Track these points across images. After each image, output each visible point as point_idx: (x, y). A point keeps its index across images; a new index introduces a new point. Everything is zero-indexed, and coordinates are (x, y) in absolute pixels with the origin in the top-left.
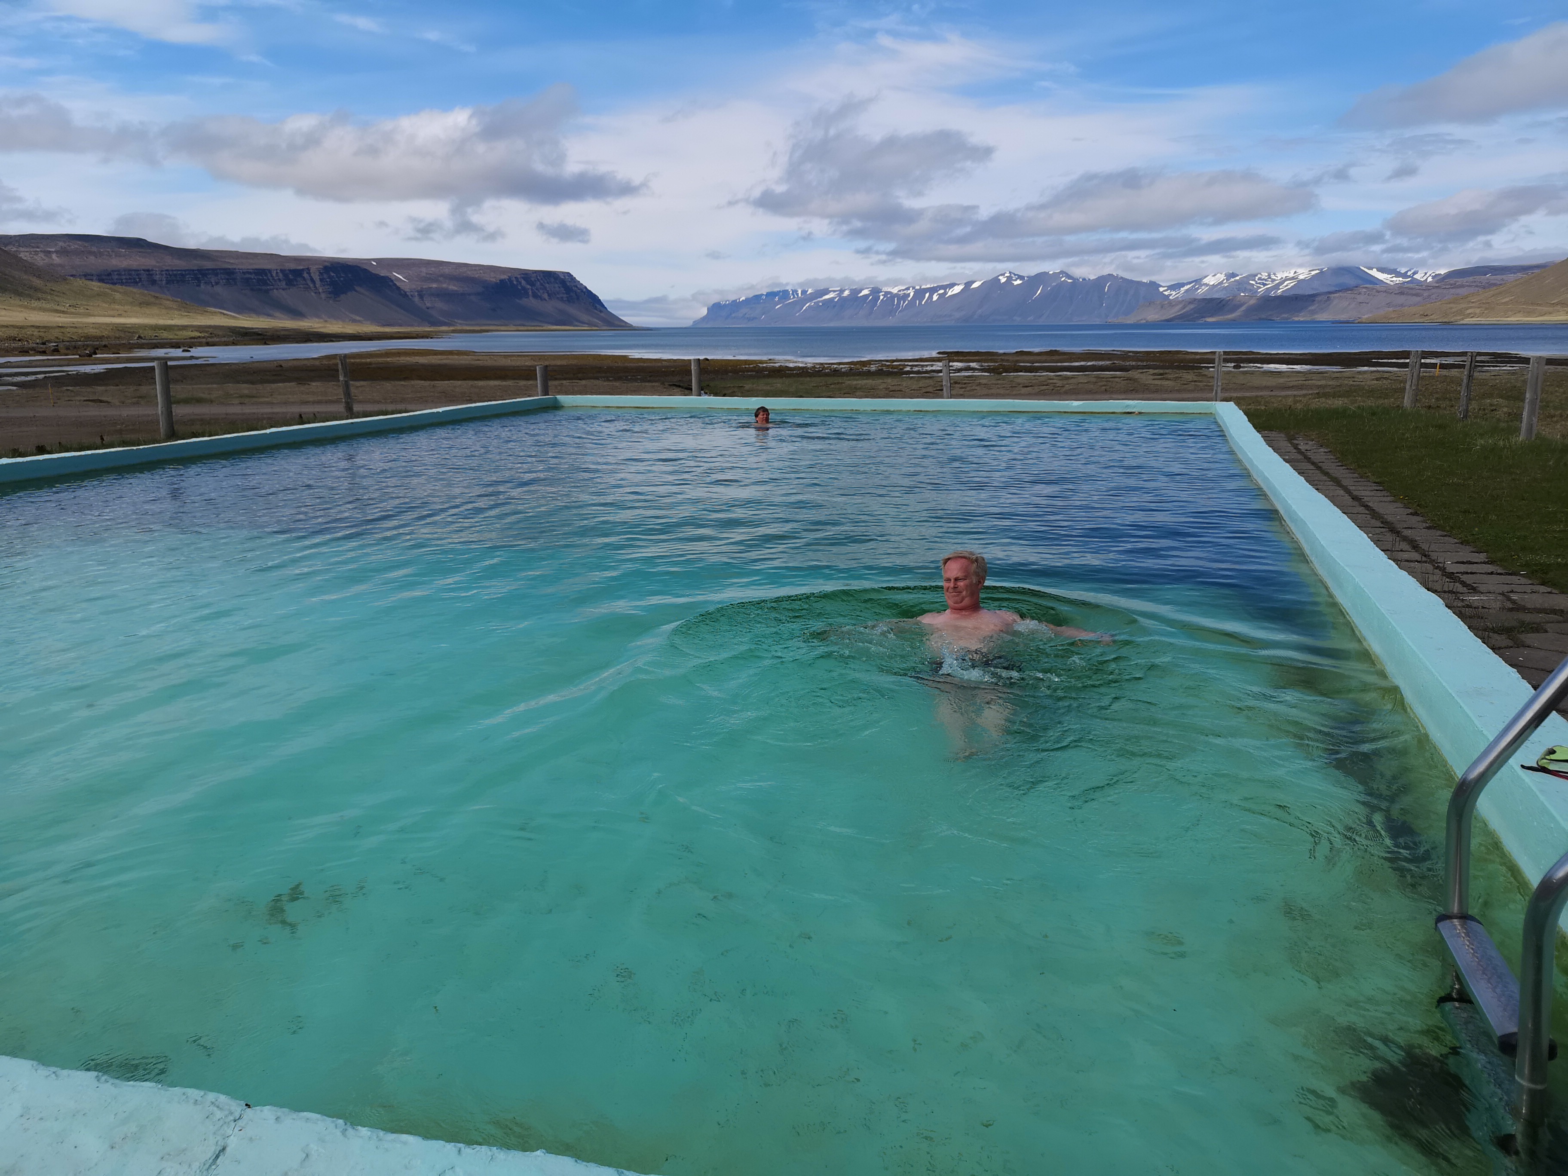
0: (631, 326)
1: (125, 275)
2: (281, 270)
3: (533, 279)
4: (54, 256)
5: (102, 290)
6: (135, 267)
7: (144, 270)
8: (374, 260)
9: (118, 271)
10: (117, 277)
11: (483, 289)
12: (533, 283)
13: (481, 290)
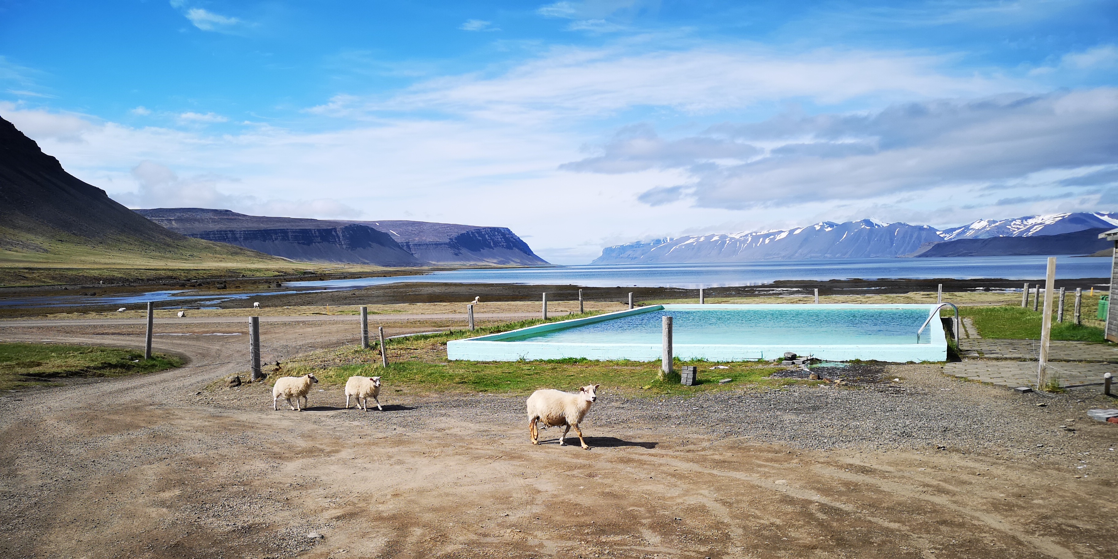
1: (218, 234)
2: (317, 230)
3: (483, 233)
4: (173, 223)
5: (208, 244)
6: (224, 229)
7: (230, 231)
8: (377, 222)
9: (213, 231)
10: (212, 236)
11: (449, 240)
12: (483, 236)
13: (448, 241)
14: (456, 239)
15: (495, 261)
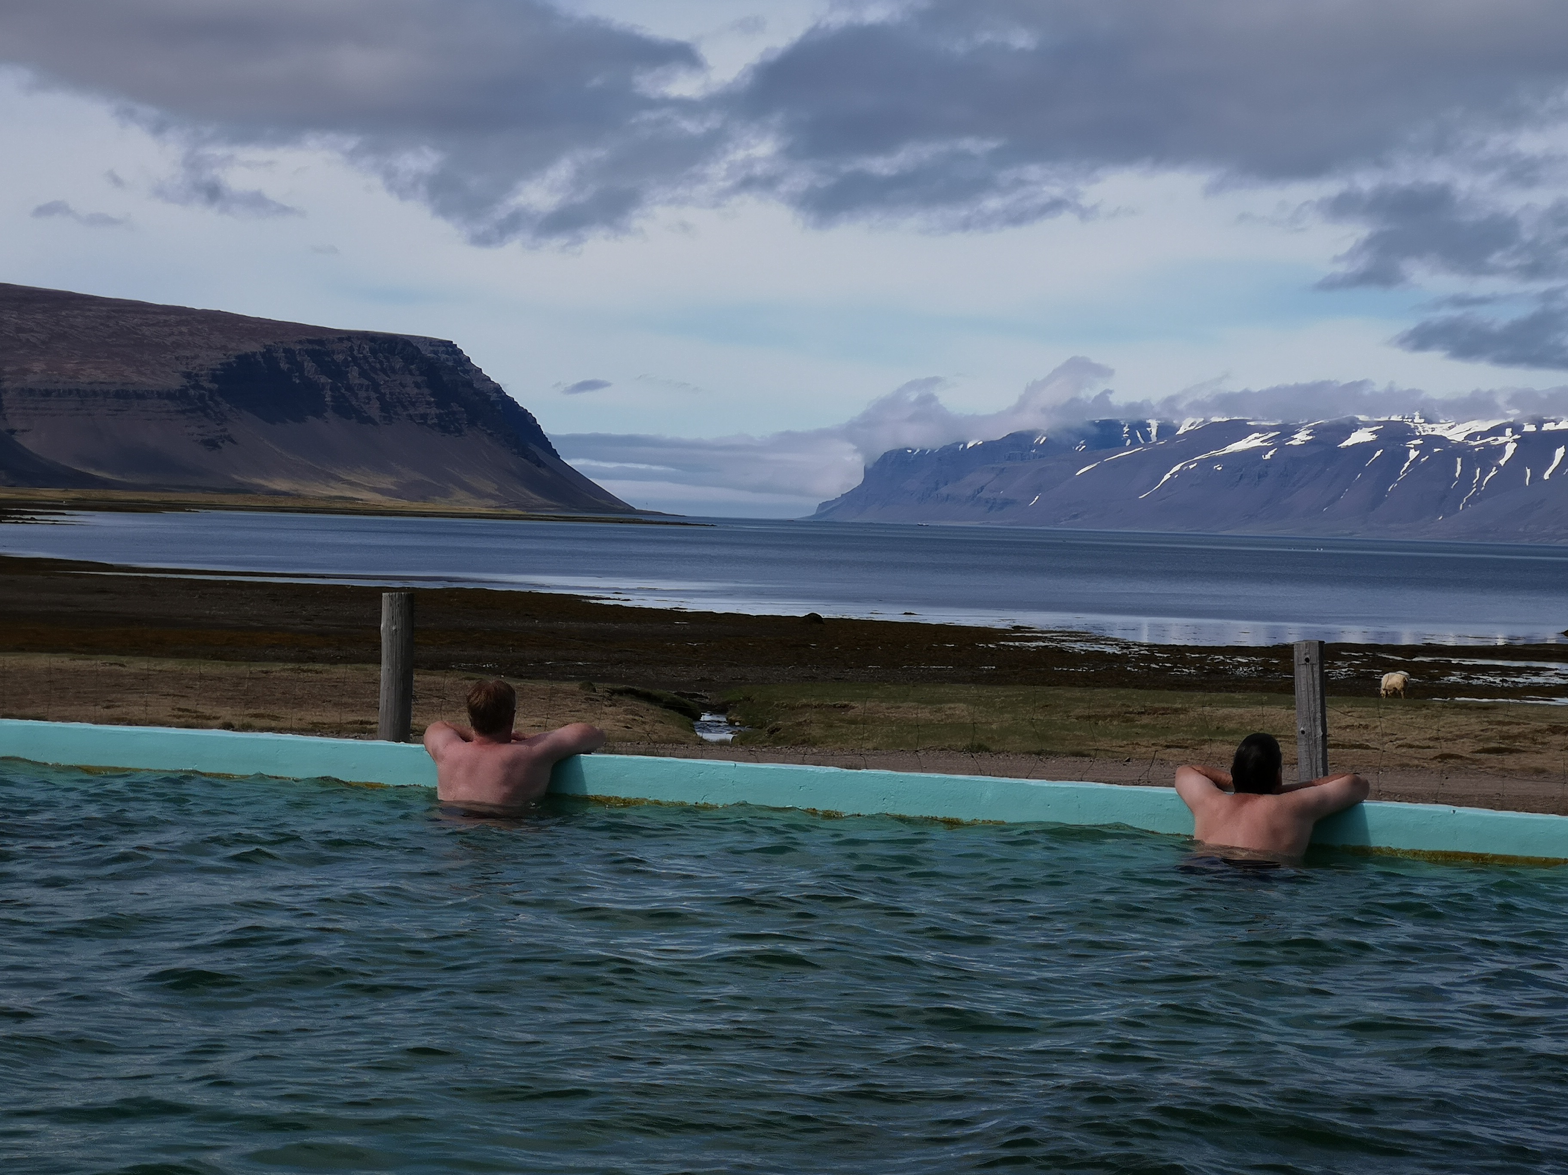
0: (631, 510)
3: (339, 358)
11: (185, 381)
12: (337, 372)
13: (175, 382)
14: (214, 378)
15: (387, 482)
